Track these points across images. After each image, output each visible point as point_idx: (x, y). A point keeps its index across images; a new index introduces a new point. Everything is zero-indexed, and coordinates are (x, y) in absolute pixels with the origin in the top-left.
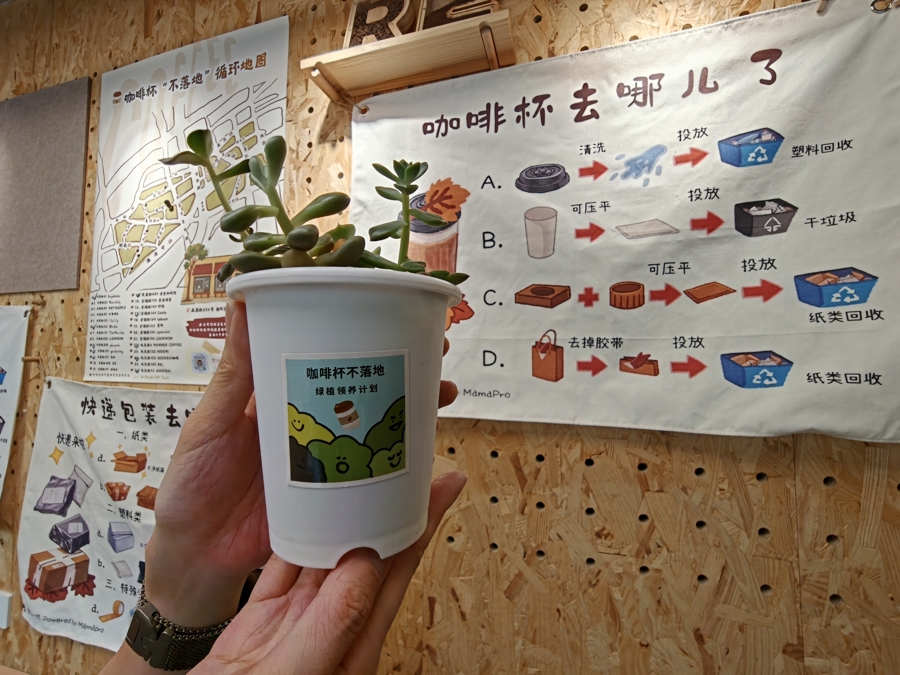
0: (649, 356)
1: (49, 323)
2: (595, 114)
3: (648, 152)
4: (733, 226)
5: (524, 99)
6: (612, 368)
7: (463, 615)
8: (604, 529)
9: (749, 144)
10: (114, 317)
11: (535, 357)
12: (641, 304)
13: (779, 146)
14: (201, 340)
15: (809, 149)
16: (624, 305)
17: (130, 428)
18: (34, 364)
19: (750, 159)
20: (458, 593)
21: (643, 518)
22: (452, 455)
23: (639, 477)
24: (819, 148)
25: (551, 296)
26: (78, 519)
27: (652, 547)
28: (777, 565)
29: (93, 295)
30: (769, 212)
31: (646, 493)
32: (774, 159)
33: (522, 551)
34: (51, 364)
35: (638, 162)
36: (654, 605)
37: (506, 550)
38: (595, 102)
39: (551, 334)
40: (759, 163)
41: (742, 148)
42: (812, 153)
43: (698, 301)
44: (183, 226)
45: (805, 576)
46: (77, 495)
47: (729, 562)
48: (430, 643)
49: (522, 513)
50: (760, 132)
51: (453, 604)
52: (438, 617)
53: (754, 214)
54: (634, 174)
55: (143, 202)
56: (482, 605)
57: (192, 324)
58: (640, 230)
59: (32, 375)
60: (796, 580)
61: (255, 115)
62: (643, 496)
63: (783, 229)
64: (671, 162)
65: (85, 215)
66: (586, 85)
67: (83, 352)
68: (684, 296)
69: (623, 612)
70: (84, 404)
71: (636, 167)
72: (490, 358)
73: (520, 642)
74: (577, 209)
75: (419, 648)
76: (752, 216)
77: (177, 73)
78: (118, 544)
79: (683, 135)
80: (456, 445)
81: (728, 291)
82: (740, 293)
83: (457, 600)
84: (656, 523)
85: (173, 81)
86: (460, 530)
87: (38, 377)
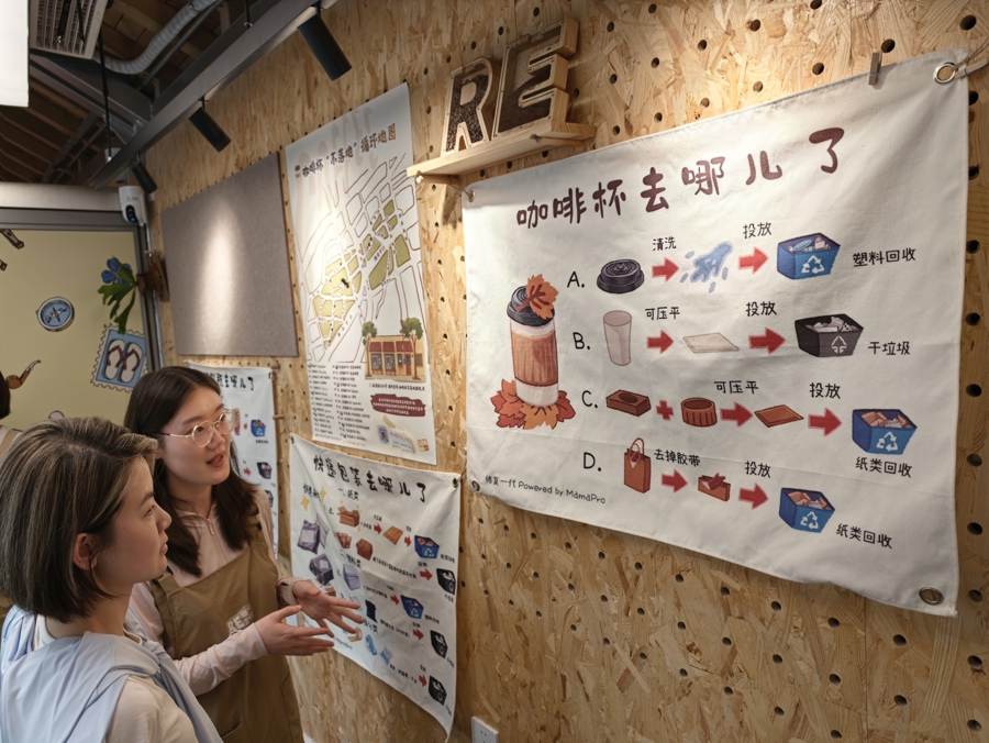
0: (724, 478)
1: (284, 386)
2: (664, 204)
3: (716, 250)
4: (797, 344)
5: (600, 184)
6: (692, 487)
7: (587, 696)
8: (693, 644)
9: (803, 252)
10: (324, 386)
11: (627, 465)
12: (714, 422)
13: (835, 255)
14: (382, 414)
15: (873, 256)
16: (697, 422)
17: (347, 487)
18: (281, 421)
19: (804, 271)
20: (582, 675)
21: (727, 641)
22: (569, 550)
23: (722, 600)
24: (884, 256)
25: (635, 404)
26: (324, 558)
27: (735, 670)
28: (846, 714)
29: (308, 363)
30: (835, 330)
31: (729, 618)
32: (832, 270)
33: (629, 650)
34: (291, 421)
35: (707, 261)
36: (737, 726)
37: (616, 646)
38: (663, 189)
39: (639, 442)
40: (815, 275)
41: (796, 257)
42: (877, 262)
43: (769, 425)
44: (357, 303)
45: (872, 731)
46: (322, 539)
47: (802, 700)
48: (565, 714)
49: (627, 615)
50: (813, 236)
51: (579, 684)
52: (569, 694)
53: (819, 330)
54: (702, 276)
55: (328, 278)
56: (600, 691)
57: (375, 398)
58: (704, 343)
59: (281, 430)
60: (863, 732)
61: (393, 193)
62: (726, 619)
63: (849, 352)
64: (737, 263)
65: (293, 287)
66: (653, 170)
67: (309, 413)
68: (755, 417)
69: (711, 724)
70: (316, 461)
71: (705, 268)
72: (589, 461)
73: (631, 731)
74: (650, 313)
75: (557, 715)
76: (817, 334)
77: (334, 147)
78: (351, 583)
79: (749, 232)
80: (572, 540)
81: (795, 417)
82: (806, 421)
83: (582, 682)
84: (738, 649)
85: (333, 154)
86: (579, 621)
87: (285, 432)
